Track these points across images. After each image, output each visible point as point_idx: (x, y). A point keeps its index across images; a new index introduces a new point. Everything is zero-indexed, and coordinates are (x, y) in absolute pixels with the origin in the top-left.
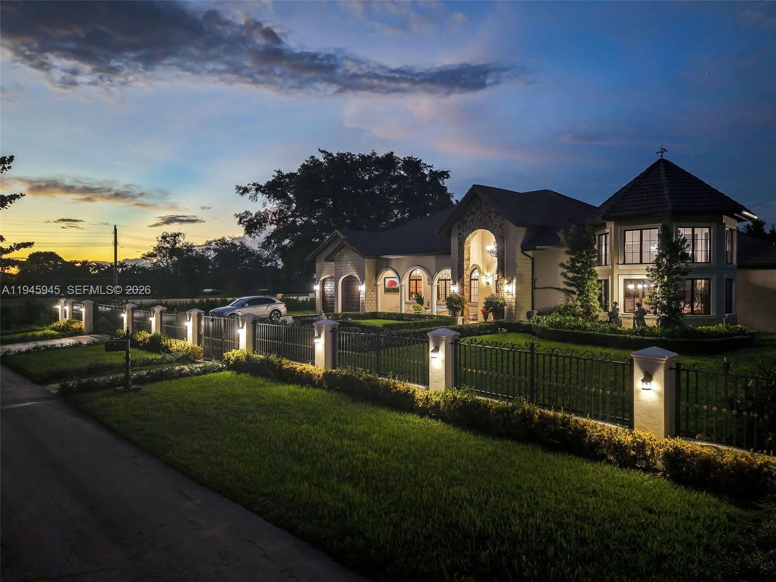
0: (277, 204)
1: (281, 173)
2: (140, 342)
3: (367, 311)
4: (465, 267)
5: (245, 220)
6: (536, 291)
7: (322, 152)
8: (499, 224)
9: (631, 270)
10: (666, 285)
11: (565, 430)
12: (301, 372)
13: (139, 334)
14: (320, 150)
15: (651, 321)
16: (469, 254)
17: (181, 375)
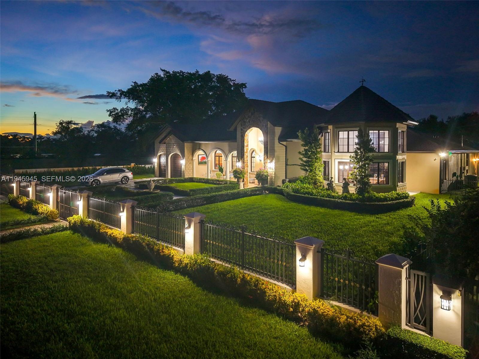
0: (135, 103)
1: (137, 83)
2: (21, 205)
3: (186, 177)
4: (245, 151)
5: (113, 113)
6: (288, 167)
7: (163, 70)
8: (265, 125)
9: (342, 156)
10: (361, 167)
11: (256, 290)
12: (110, 235)
13: (20, 199)
14: (161, 69)
15: (352, 189)
16: (248, 142)
17: (36, 234)
